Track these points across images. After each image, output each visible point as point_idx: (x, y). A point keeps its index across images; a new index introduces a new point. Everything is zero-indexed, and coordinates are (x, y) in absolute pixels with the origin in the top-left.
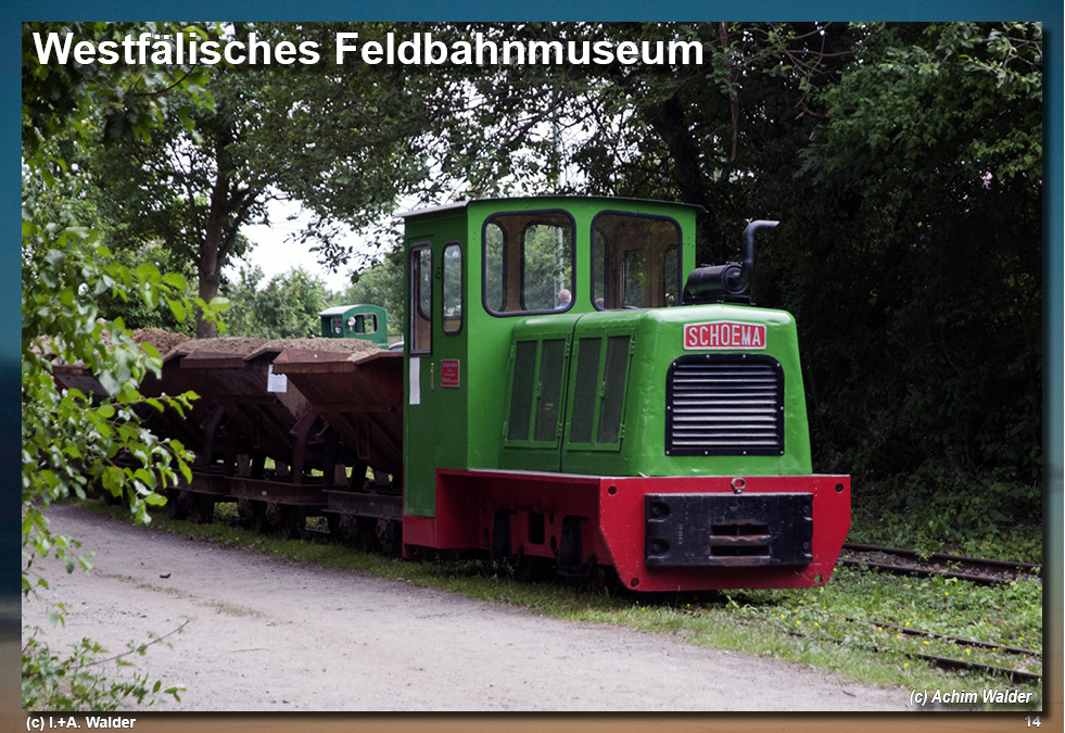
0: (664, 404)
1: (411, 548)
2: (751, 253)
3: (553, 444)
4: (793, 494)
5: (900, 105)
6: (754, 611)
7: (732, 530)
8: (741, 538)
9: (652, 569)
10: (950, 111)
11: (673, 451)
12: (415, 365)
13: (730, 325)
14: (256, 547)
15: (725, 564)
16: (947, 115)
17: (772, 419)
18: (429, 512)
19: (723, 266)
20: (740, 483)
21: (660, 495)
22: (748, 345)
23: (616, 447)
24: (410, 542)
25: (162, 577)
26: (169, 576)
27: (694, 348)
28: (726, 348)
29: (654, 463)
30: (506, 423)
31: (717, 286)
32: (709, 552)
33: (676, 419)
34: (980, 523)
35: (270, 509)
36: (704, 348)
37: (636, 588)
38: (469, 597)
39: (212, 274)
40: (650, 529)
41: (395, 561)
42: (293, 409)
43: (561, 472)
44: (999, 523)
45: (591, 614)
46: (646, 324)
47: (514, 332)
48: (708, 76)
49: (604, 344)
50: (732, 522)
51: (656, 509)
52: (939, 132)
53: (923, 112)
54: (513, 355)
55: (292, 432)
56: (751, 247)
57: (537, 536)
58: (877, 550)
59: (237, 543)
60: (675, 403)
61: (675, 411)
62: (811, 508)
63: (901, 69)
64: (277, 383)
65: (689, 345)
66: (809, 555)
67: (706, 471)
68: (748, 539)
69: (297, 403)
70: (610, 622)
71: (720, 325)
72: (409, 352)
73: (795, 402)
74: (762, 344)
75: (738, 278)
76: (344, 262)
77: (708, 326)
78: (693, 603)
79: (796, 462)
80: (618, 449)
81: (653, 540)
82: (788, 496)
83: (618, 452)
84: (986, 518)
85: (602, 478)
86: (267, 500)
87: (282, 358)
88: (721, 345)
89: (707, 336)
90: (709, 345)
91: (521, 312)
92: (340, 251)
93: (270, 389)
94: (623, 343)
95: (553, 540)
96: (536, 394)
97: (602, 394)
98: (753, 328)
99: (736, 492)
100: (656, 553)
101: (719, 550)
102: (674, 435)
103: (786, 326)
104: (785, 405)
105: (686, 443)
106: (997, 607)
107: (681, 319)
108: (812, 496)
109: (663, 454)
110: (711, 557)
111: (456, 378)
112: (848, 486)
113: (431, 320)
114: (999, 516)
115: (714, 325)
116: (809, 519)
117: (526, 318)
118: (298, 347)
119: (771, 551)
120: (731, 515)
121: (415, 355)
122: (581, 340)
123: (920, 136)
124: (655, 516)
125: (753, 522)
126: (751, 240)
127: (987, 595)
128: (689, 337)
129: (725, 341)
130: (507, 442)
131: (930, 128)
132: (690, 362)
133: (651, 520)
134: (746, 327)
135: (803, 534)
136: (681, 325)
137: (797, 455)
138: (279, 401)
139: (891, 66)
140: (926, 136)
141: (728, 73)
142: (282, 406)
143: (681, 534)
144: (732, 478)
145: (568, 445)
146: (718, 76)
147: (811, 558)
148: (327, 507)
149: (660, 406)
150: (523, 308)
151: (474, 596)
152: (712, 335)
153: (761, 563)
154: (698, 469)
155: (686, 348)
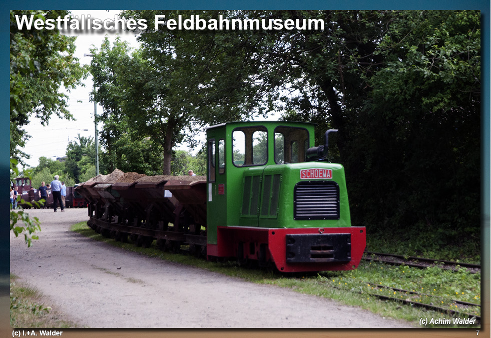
0: (293, 200)
1: (210, 257)
2: (327, 142)
3: (256, 216)
4: (343, 234)
5: (395, 84)
6: (326, 279)
7: (319, 248)
8: (322, 251)
9: (289, 264)
10: (416, 86)
11: (297, 218)
12: (210, 186)
13: (318, 170)
14: (161, 257)
15: (316, 261)
16: (415, 87)
17: (335, 205)
18: (215, 243)
19: (318, 147)
20: (322, 230)
21: (291, 235)
22: (326, 177)
23: (275, 217)
24: (210, 254)
25: (118, 269)
26: (120, 268)
27: (304, 179)
28: (317, 178)
29: (290, 224)
30: (241, 208)
31: (316, 155)
32: (310, 256)
33: (298, 206)
34: (434, 245)
35: (167, 242)
36: (308, 179)
37: (284, 271)
38: (226, 275)
39: (169, 150)
40: (288, 248)
41: (204, 262)
42: (174, 204)
43: (258, 226)
44: (440, 245)
45: (265, 281)
46: (286, 170)
47: (245, 173)
48: (326, 73)
49: (273, 177)
50: (319, 245)
51: (291, 241)
52: (411, 94)
53: (406, 86)
54: (244, 182)
55: (174, 212)
56: (327, 139)
57: (252, 252)
58: (390, 256)
59: (156, 256)
60: (298, 200)
61: (297, 203)
62: (350, 240)
63: (393, 70)
64: (168, 194)
65: (302, 177)
66: (349, 258)
67: (309, 226)
68: (325, 251)
69: (175, 202)
70: (271, 284)
71: (314, 170)
72: (208, 182)
73: (344, 199)
74: (331, 177)
75: (323, 151)
76: (196, 146)
77: (310, 170)
78: (305, 277)
79: (345, 222)
80: (276, 218)
81: (289, 252)
82: (341, 235)
83: (276, 219)
84: (436, 243)
85: (269, 229)
86: (166, 239)
87: (168, 184)
88: (315, 177)
89: (309, 174)
90: (310, 177)
91: (252, 165)
92: (195, 142)
93: (165, 196)
94: (278, 177)
95: (257, 253)
96: (251, 197)
97: (271, 197)
98: (327, 171)
99: (320, 233)
100: (290, 257)
101: (314, 256)
102: (297, 212)
103: (340, 170)
104: (340, 200)
105: (302, 215)
106: (421, 277)
107: (299, 168)
108: (350, 235)
109: (293, 219)
110: (311, 259)
111: (223, 191)
112: (365, 231)
113: (215, 168)
114: (440, 242)
115: (312, 170)
116: (350, 244)
117: (248, 168)
118: (177, 179)
119: (334, 256)
120: (319, 243)
121: (210, 182)
122: (265, 176)
123: (404, 95)
124: (289, 243)
125: (327, 245)
126: (327, 137)
127: (418, 272)
128: (302, 175)
129: (316, 175)
130: (242, 216)
131: (408, 93)
132: (303, 184)
133: (288, 245)
134: (324, 170)
135: (348, 250)
136: (299, 170)
137: (345, 219)
138: (169, 201)
139: (389, 69)
140: (407, 96)
141: (334, 72)
142: (170, 202)
143: (299, 250)
144: (318, 229)
145: (261, 216)
146: (330, 73)
147: (350, 259)
148: (186, 241)
149: (292, 201)
150: (253, 164)
151: (228, 275)
152: (311, 174)
153: (330, 261)
154: (306, 225)
155: (301, 178)
